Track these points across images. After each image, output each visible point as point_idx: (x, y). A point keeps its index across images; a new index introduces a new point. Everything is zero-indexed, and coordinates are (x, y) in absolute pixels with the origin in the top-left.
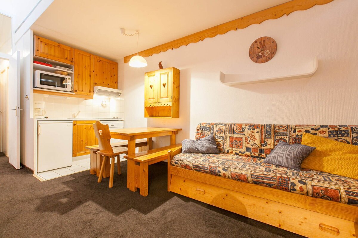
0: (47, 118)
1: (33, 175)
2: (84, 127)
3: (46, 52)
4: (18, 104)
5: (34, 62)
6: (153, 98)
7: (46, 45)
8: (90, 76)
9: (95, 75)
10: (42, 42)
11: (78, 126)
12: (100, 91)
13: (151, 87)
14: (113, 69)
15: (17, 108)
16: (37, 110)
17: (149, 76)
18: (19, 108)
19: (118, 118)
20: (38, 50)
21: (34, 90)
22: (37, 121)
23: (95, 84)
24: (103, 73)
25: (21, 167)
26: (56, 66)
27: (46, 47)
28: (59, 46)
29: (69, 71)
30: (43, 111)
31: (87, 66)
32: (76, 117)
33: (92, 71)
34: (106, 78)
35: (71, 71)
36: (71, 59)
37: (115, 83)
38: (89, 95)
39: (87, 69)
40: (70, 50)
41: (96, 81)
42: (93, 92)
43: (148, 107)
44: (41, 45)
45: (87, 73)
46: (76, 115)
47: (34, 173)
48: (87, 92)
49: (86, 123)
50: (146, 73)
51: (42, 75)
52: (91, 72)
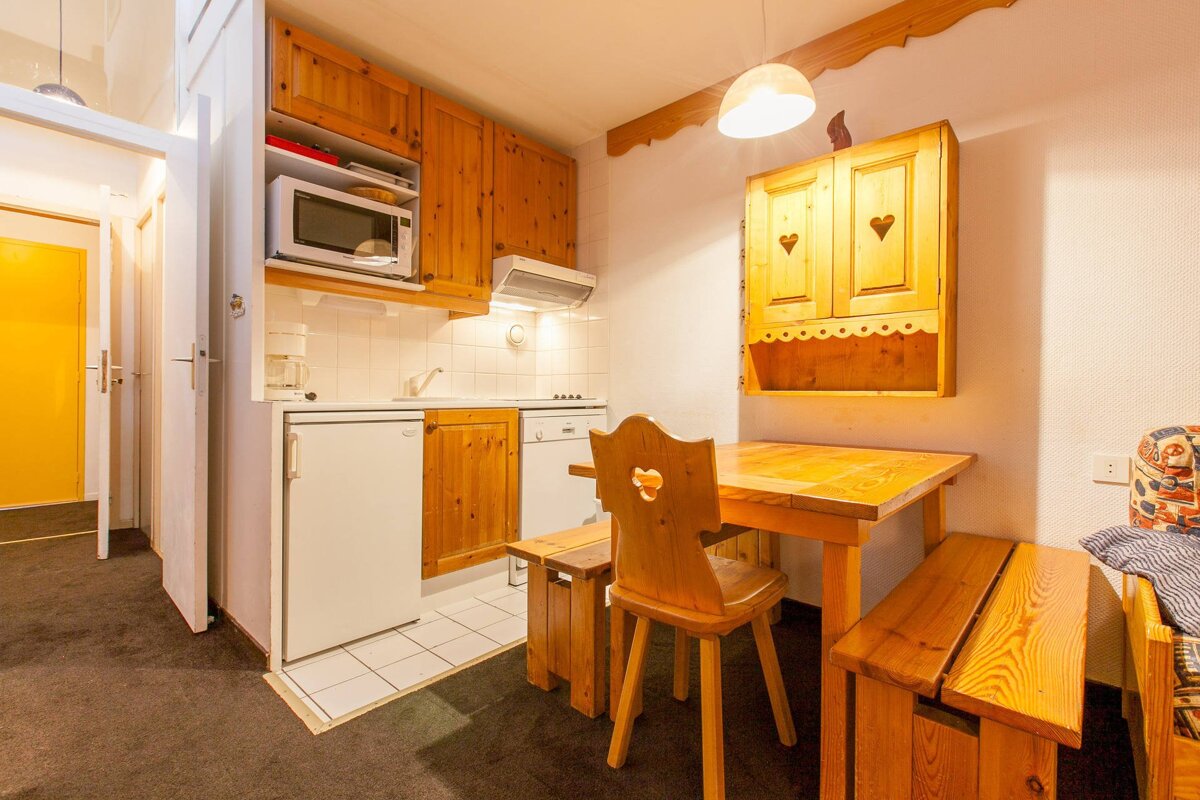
0: (311, 397)
1: (266, 676)
2: (466, 440)
3: (317, 97)
4: (200, 336)
5: (268, 141)
6: (802, 299)
7: (315, 62)
8: (480, 211)
9: (498, 209)
10: (298, 48)
11: (442, 434)
12: (521, 279)
13: (788, 244)
14: (561, 184)
15: (197, 355)
16: (275, 360)
17: (771, 192)
18: (203, 353)
19: (579, 397)
20: (284, 86)
21: (269, 270)
22: (285, 412)
23: (499, 249)
24: (526, 200)
25: (212, 618)
26: (352, 163)
27: (317, 71)
28: (365, 72)
29: (403, 190)
30: (298, 366)
31: (467, 169)
32: (422, 395)
33: (487, 192)
34: (536, 224)
35: (410, 186)
36: (412, 135)
37: (568, 245)
38: (472, 297)
39: (469, 182)
40: (406, 92)
41: (502, 237)
42: (491, 282)
43: (768, 345)
44: (295, 63)
45: (471, 201)
46: (419, 385)
47: (271, 669)
48: (469, 284)
49: (473, 419)
50: (750, 179)
51: (301, 203)
52: (483, 194)
